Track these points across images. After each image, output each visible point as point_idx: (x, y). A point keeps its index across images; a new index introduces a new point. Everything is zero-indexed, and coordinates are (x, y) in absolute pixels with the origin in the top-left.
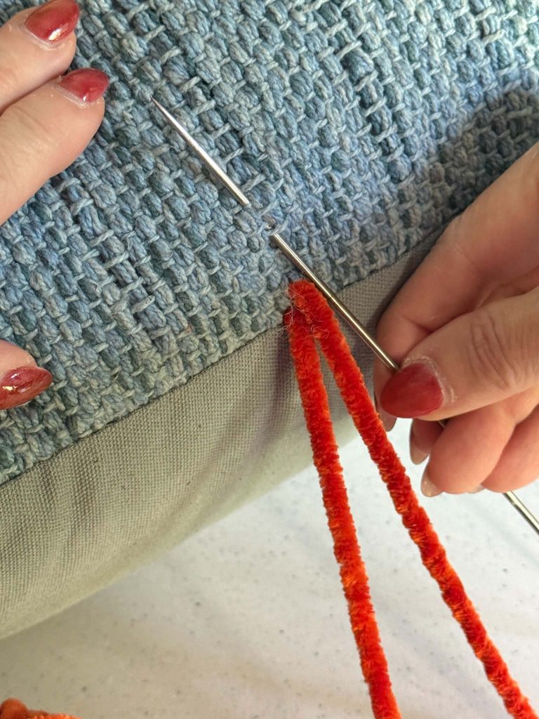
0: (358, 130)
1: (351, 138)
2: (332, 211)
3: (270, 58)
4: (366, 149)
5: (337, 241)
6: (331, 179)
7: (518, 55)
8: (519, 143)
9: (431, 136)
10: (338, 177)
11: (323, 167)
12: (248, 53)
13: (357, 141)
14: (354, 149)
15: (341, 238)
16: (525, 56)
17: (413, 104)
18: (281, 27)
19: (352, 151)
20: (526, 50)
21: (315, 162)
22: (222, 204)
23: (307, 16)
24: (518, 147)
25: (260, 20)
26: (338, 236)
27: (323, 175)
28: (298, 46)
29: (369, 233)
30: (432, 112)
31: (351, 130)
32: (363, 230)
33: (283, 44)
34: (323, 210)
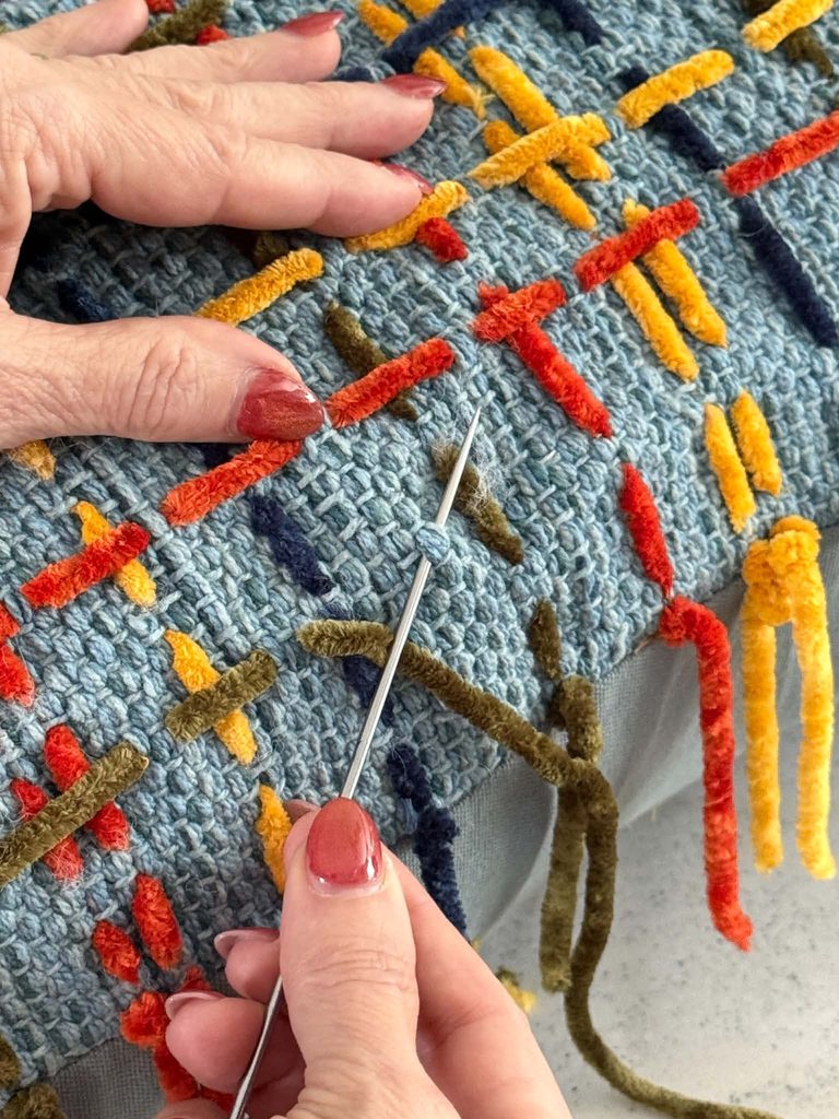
0: (223, 765)
1: (214, 776)
2: (188, 876)
3: (100, 683)
4: (236, 790)
5: (196, 911)
6: (184, 834)
7: (440, 639)
8: (453, 750)
9: (323, 759)
10: (196, 830)
11: (174, 819)
12: (69, 677)
13: (222, 780)
14: (219, 791)
15: (201, 906)
16: (449, 640)
17: (297, 722)
18: (114, 640)
19: (216, 795)
20: (450, 631)
21: (161, 814)
22: (35, 880)
23: (148, 621)
24: (452, 754)
25: (85, 631)
26: (196, 906)
27: (175, 830)
28: (139, 663)
29: (242, 897)
30: (324, 728)
31: (214, 765)
32: (231, 892)
33: (117, 664)
34: (174, 876)
